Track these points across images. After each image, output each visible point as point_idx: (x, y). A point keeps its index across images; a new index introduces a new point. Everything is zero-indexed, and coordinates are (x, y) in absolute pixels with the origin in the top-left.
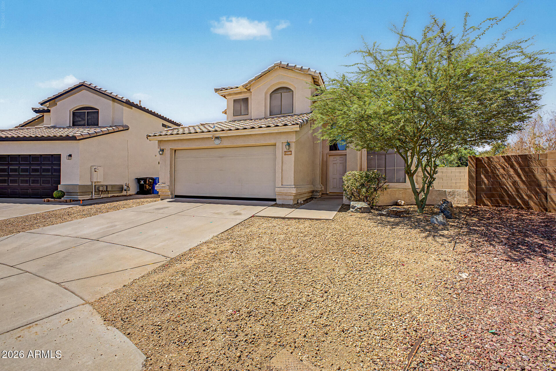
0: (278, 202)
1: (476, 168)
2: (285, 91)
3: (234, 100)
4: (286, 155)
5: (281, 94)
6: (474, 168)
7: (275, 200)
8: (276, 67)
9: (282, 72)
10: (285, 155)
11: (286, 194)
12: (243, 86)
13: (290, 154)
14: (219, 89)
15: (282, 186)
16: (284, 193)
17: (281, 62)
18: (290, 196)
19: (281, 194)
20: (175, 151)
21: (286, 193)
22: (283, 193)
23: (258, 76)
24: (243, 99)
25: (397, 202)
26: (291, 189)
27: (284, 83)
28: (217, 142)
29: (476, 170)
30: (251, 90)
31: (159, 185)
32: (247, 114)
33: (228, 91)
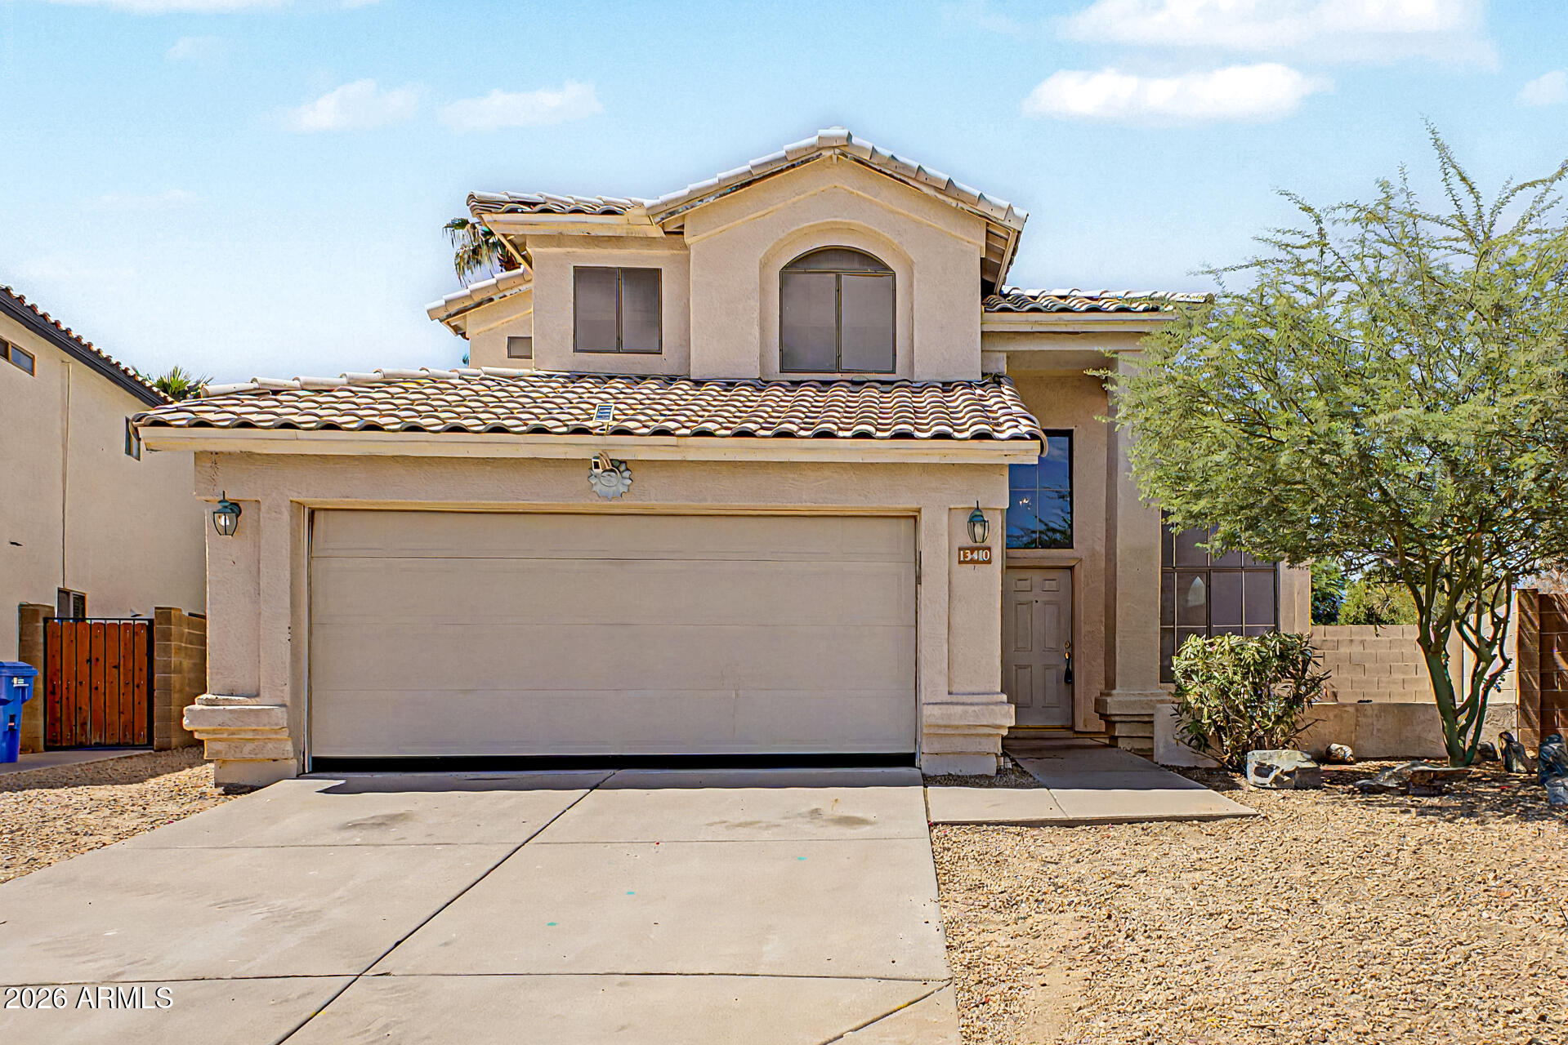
0: (925, 764)
1: (1540, 631)
2: (856, 265)
3: (579, 272)
4: (967, 562)
5: (838, 278)
6: (1535, 628)
7: (908, 760)
8: (826, 153)
9: (846, 181)
10: (960, 562)
11: (970, 732)
12: (652, 212)
13: (984, 562)
14: (501, 203)
15: (954, 699)
16: (962, 727)
17: (850, 136)
18: (984, 740)
19: (943, 731)
20: (312, 513)
21: (969, 727)
22: (957, 727)
23: (737, 176)
24: (632, 275)
25: (1329, 752)
26: (996, 708)
27: (851, 230)
28: (614, 484)
29: (1541, 635)
30: (688, 239)
31: (209, 702)
32: (656, 348)
33: (559, 223)
